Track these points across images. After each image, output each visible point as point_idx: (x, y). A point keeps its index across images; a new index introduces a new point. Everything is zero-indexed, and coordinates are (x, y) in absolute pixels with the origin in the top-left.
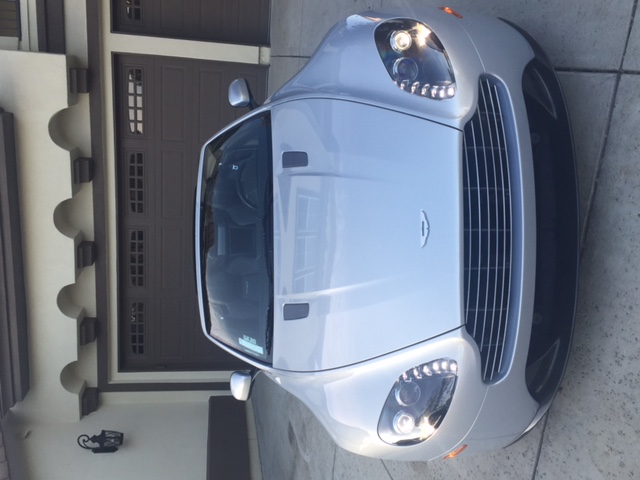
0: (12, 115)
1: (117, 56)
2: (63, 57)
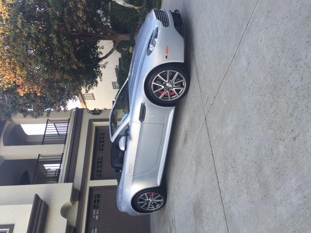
0: (48, 206)
1: (91, 189)
2: (72, 183)
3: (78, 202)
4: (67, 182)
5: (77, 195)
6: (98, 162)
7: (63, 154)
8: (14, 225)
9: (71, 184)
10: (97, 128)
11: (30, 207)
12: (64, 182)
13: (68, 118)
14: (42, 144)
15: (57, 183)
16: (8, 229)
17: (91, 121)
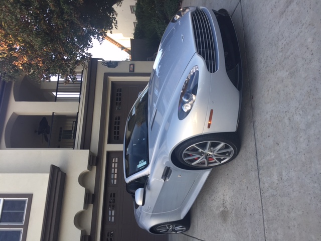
0: (65, 174)
1: (109, 153)
2: (88, 150)
3: (96, 167)
4: (83, 149)
5: (94, 161)
6: (116, 122)
7: (78, 113)
8: (32, 194)
9: (87, 152)
10: (113, 83)
11: (47, 176)
12: (81, 149)
13: (81, 70)
14: (56, 101)
15: (74, 149)
16: (27, 199)
17: (106, 75)
